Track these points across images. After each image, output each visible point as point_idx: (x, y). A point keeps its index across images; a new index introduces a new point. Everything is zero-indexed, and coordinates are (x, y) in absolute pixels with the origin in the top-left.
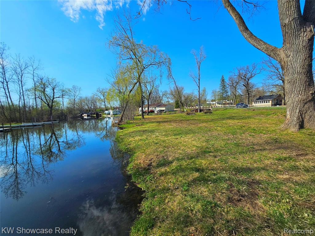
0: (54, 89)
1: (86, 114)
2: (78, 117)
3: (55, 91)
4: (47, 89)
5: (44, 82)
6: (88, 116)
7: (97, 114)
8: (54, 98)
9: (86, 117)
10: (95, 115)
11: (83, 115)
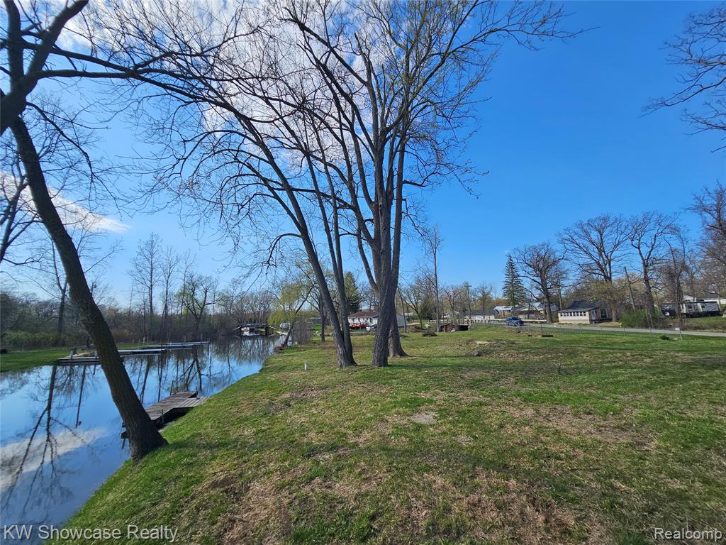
0: (206, 291)
1: (248, 328)
2: (234, 333)
3: (208, 294)
4: (197, 291)
5: (193, 281)
6: (251, 331)
7: (267, 328)
8: (204, 305)
9: (247, 333)
10: (263, 330)
11: (242, 329)
